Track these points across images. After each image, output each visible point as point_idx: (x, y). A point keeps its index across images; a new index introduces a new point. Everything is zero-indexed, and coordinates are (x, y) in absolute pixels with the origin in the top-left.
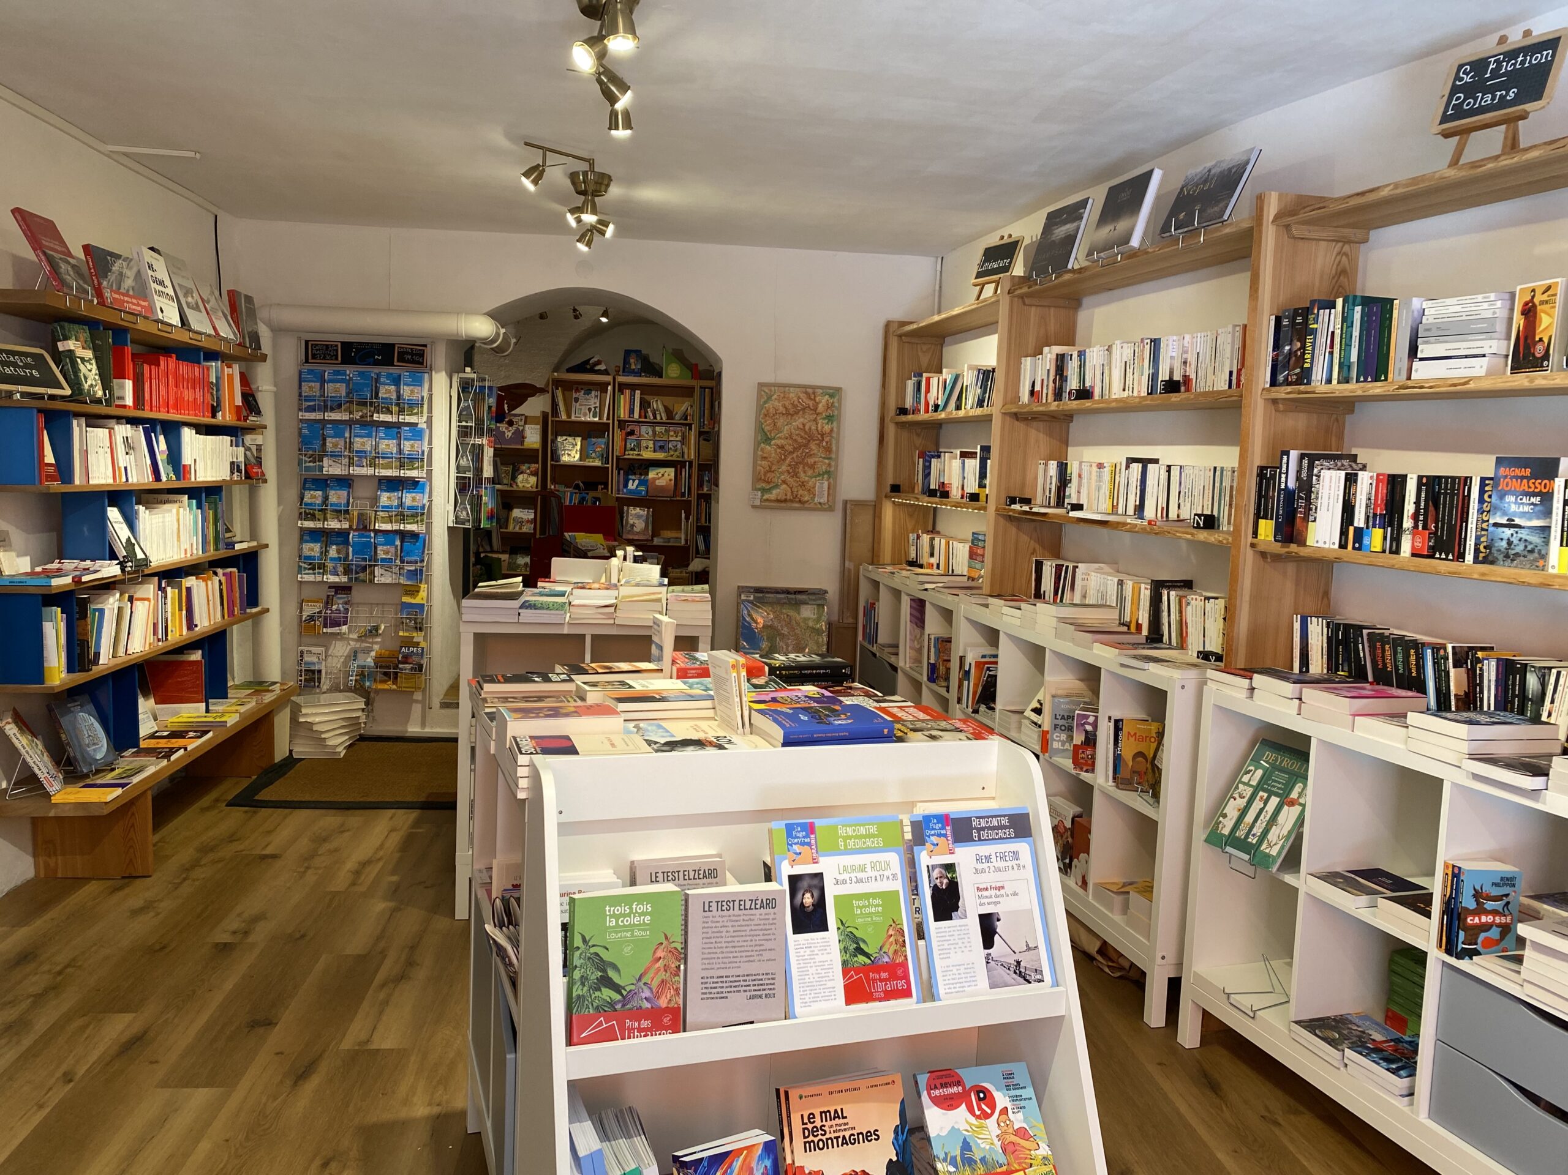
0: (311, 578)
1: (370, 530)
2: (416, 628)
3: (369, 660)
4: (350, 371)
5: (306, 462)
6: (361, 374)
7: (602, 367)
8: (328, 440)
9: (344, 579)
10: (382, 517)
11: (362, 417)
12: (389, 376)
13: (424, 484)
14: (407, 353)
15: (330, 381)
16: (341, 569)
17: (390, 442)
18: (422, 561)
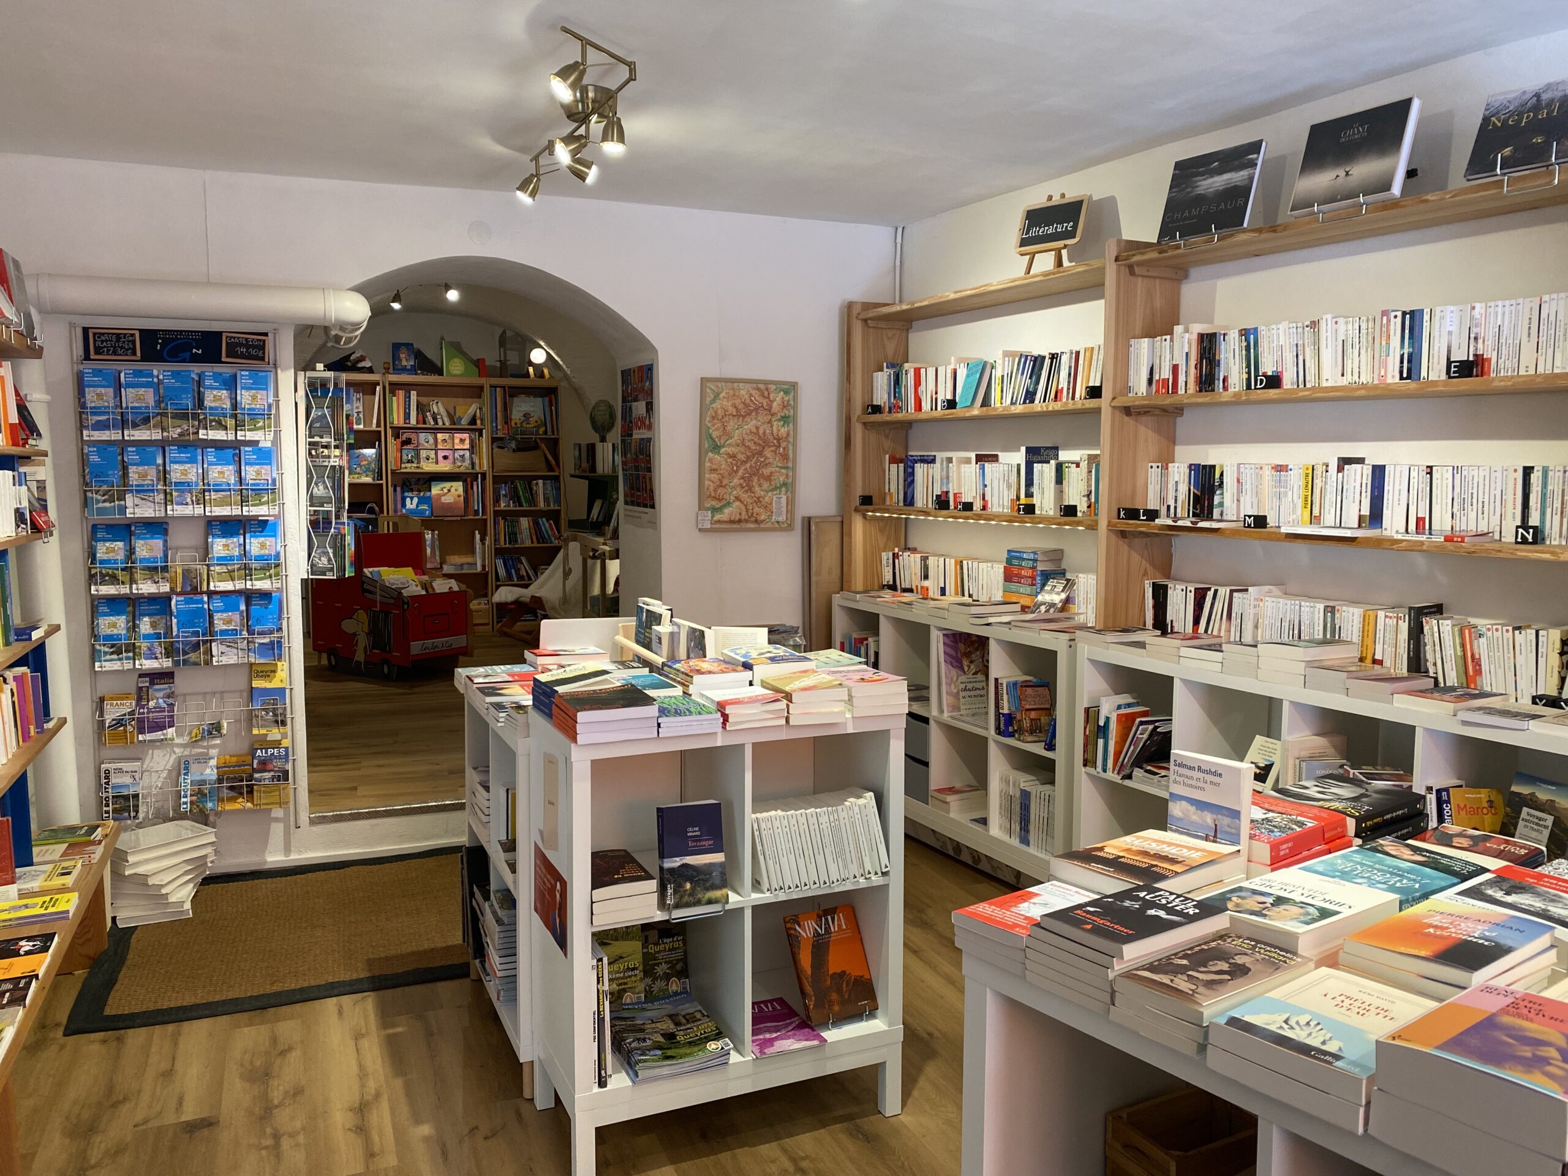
0: (116, 666)
1: (202, 593)
2: (277, 722)
3: (208, 771)
4: (159, 371)
5: (98, 502)
6: (176, 374)
7: (367, 364)
8: (132, 470)
9: (167, 663)
10: (218, 573)
11: (180, 435)
12: (216, 376)
13: (275, 524)
14: (241, 345)
15: (129, 385)
16: (158, 650)
17: (225, 468)
18: (280, 629)
